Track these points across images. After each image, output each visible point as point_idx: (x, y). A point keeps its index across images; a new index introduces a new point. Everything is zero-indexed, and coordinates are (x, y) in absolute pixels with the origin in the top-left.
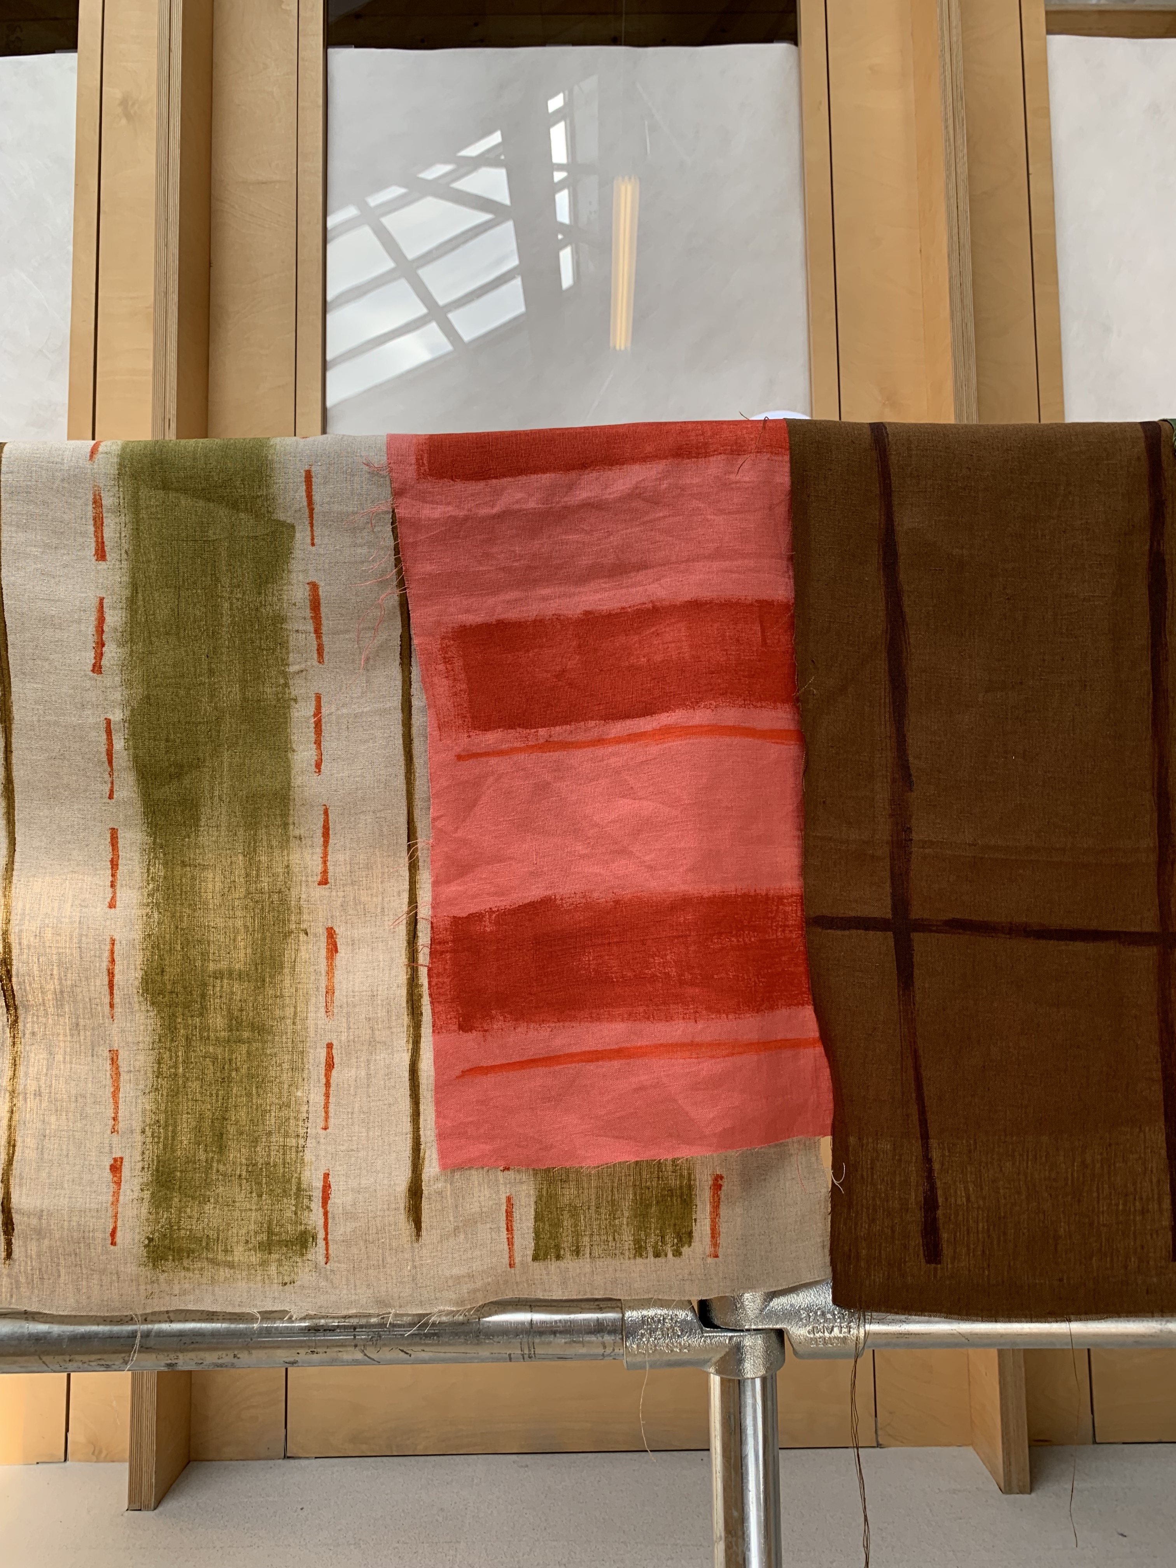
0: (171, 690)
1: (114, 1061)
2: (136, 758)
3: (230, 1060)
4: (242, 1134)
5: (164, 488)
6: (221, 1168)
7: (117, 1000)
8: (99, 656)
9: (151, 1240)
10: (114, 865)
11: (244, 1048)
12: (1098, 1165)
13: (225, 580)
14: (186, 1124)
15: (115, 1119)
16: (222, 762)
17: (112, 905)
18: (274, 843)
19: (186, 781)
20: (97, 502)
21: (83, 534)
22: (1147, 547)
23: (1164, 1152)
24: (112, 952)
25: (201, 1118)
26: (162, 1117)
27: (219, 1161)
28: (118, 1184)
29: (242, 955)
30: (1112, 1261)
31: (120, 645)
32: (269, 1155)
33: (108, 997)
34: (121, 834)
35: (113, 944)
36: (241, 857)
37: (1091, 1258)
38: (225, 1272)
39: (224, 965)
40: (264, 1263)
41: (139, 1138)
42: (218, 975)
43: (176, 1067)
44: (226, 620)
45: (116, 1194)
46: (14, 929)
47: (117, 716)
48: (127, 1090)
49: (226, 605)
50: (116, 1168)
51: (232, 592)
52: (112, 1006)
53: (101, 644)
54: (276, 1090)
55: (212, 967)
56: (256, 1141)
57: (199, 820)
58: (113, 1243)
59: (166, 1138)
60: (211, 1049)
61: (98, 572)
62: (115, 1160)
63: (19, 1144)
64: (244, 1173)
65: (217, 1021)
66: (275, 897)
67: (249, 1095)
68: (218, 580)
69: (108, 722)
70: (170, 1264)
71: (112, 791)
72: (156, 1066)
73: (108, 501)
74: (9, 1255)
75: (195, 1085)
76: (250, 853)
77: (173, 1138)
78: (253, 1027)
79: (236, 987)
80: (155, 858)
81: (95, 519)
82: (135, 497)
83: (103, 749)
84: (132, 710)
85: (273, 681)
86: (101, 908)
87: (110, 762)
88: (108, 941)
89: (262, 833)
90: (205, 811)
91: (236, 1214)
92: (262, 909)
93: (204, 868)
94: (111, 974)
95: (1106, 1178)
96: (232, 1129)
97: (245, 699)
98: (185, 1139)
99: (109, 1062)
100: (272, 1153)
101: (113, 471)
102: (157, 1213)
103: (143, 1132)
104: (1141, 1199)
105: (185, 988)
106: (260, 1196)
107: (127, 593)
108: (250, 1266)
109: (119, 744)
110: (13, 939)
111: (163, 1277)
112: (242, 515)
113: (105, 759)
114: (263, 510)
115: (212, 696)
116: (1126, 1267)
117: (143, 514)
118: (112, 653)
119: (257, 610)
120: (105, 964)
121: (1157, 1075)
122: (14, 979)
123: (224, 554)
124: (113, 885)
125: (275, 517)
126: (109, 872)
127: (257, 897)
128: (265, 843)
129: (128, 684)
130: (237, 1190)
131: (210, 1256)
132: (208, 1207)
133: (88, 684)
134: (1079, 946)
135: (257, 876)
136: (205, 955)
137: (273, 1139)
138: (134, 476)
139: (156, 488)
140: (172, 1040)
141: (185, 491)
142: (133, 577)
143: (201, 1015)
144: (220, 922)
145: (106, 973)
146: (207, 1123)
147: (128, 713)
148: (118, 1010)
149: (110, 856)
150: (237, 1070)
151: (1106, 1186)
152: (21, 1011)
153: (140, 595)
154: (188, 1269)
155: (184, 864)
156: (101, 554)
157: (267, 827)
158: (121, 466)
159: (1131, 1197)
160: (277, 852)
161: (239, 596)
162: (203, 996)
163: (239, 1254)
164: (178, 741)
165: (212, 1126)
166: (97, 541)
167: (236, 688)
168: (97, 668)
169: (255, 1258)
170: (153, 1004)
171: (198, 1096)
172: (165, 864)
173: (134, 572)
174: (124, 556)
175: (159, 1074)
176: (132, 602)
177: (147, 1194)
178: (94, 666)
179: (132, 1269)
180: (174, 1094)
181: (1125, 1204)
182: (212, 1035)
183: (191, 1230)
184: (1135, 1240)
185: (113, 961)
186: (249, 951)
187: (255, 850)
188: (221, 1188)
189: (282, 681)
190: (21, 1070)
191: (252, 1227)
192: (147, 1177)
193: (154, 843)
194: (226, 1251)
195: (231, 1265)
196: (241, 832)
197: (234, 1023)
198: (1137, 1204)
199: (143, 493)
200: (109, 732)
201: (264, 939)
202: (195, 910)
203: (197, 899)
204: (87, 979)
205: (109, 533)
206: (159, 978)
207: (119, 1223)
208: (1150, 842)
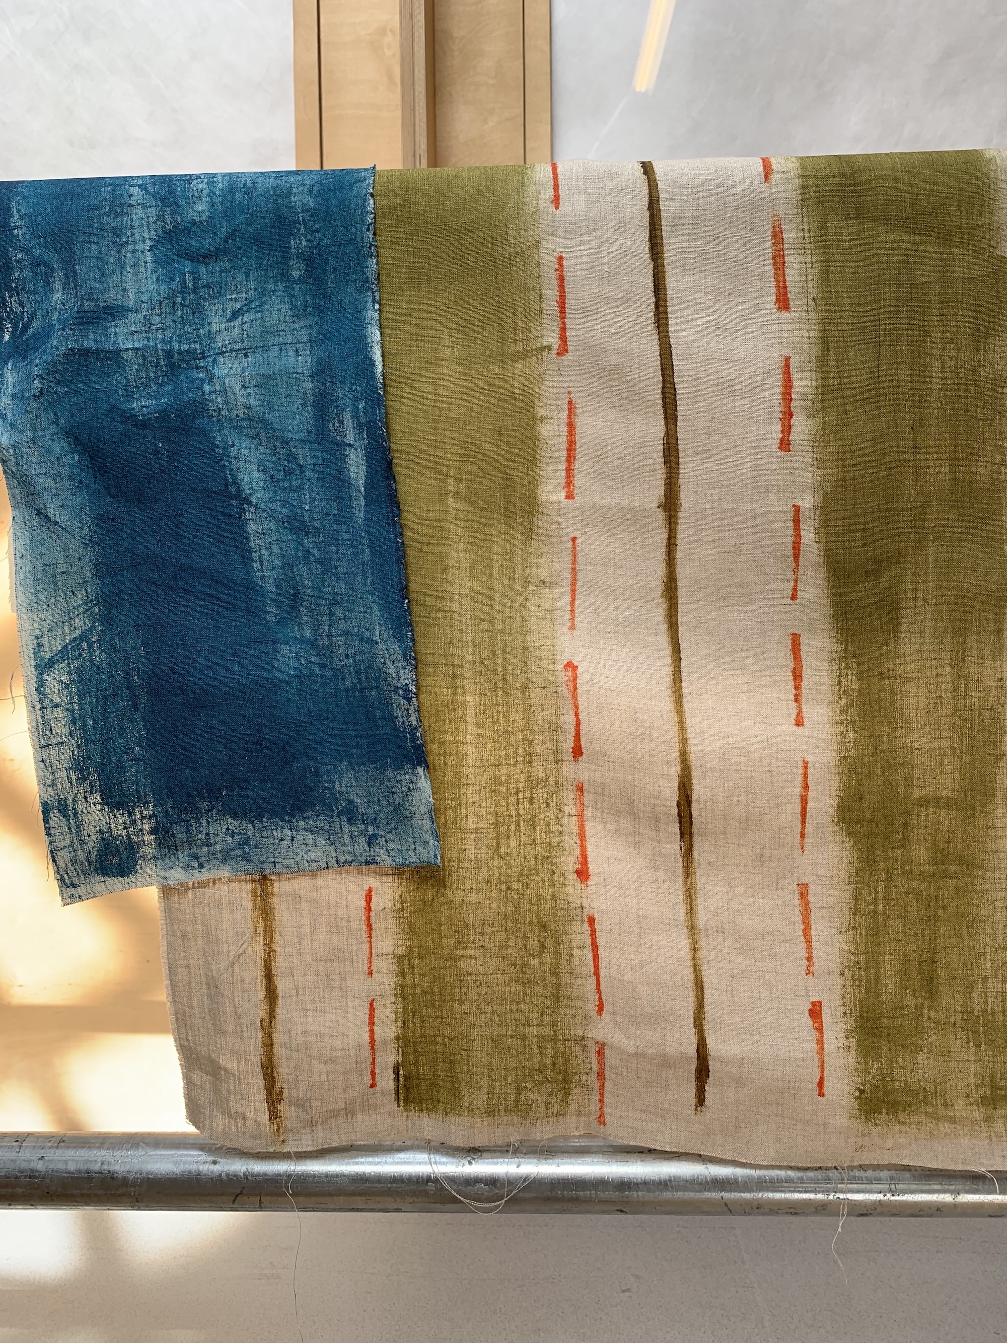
0: (870, 470)
1: (803, 894)
2: (827, 551)
3: (937, 897)
4: (954, 978)
5: (857, 217)
6: (933, 1015)
7: (809, 829)
8: (787, 429)
9: (862, 1092)
10: (797, 676)
11: (951, 884)
13: (937, 335)
14: (889, 966)
15: (809, 959)
16: (927, 556)
17: (799, 723)
18: (986, 652)
19: (884, 581)
20: (777, 237)
21: (761, 277)
24: (805, 776)
25: (906, 961)
26: (862, 957)
27: (930, 1008)
28: (820, 1030)
29: (949, 781)
31: (810, 416)
32: (986, 1002)
33: (800, 826)
34: (804, 640)
35: (806, 768)
36: (947, 668)
38: (945, 1127)
39: (928, 791)
40: (988, 1119)
41: (840, 981)
42: (924, 802)
43: (876, 904)
44: (936, 384)
45: (820, 1042)
46: (694, 749)
47: (807, 502)
48: (821, 929)
49: (937, 365)
50: (815, 1012)
51: (944, 349)
52: (803, 835)
53: (788, 415)
54: (989, 930)
55: (916, 793)
56: (970, 987)
57: (899, 624)
58: (821, 1094)
59: (868, 981)
60: (915, 885)
61: (780, 325)
62: (813, 1004)
63: (706, 985)
64: (959, 1021)
65: (921, 853)
66: (986, 714)
67: (960, 935)
68: (927, 334)
69: (797, 509)
70: (884, 1117)
71: (795, 591)
72: (853, 902)
73: (790, 235)
74: (701, 1100)
75: (896, 924)
76: (958, 662)
77: (877, 982)
78: (962, 860)
79: (943, 816)
80: (847, 668)
81: (774, 258)
82: (823, 227)
83: (789, 541)
84: (824, 496)
85: (988, 458)
86: (788, 727)
87: (796, 557)
88: (800, 764)
89: (972, 639)
90: (907, 615)
91: (953, 1065)
92: (972, 728)
93: (906, 680)
94: (804, 801)
96: (942, 973)
97: (955, 480)
98: (890, 984)
99: (797, 896)
100: (990, 1000)
101: (796, 196)
102: (866, 1063)
103: (842, 974)
105: (886, 817)
106: (978, 1046)
107: (815, 351)
108: (974, 1122)
109: (808, 536)
110: (693, 760)
111: (875, 1131)
112: (956, 251)
113: (791, 554)
114: (984, 243)
115: (917, 478)
117: (833, 251)
118: (802, 425)
119: (974, 371)
120: (798, 790)
122: (694, 805)
123: (935, 301)
124: (797, 699)
125: (998, 252)
126: (791, 684)
127: (966, 714)
128: (975, 652)
129: (820, 463)
130: (953, 1037)
131: (930, 1110)
132: (921, 1057)
133: (774, 464)
135: (966, 689)
136: (908, 780)
137: (990, 985)
138: (821, 203)
139: (848, 217)
140: (871, 875)
141: (885, 219)
142: (824, 331)
143: (903, 846)
144: (924, 743)
145: (798, 800)
146: (913, 967)
147: (819, 499)
148: (808, 840)
149: (792, 666)
150: (944, 908)
152: (696, 839)
153: (832, 354)
154: (904, 1123)
155: (882, 676)
156: (783, 303)
157: (978, 633)
158: (804, 188)
160: (988, 663)
161: (954, 354)
162: (906, 825)
163: (960, 1108)
164: (877, 531)
165: (921, 972)
166: (778, 286)
167: (946, 468)
168: (785, 444)
169: (977, 1114)
170: (849, 834)
171: (901, 936)
172: (860, 676)
173: (824, 324)
174: (812, 305)
175: (855, 911)
176: (822, 362)
177: (853, 1042)
178: (782, 441)
179: (842, 1121)
180: (874, 933)
182: (915, 870)
183: (906, 1082)
185: (806, 787)
186: (957, 775)
187: (963, 660)
188: (934, 1037)
189: (998, 459)
190: (700, 903)
191: (972, 1079)
192: (851, 1024)
193: (845, 651)
194: (946, 1105)
195: (952, 1120)
196: (948, 639)
197: (940, 856)
199: (833, 222)
200: (797, 522)
201: (973, 762)
202: (895, 729)
203: (898, 716)
204: (778, 806)
205: (792, 275)
206: (856, 806)
207: (826, 1073)
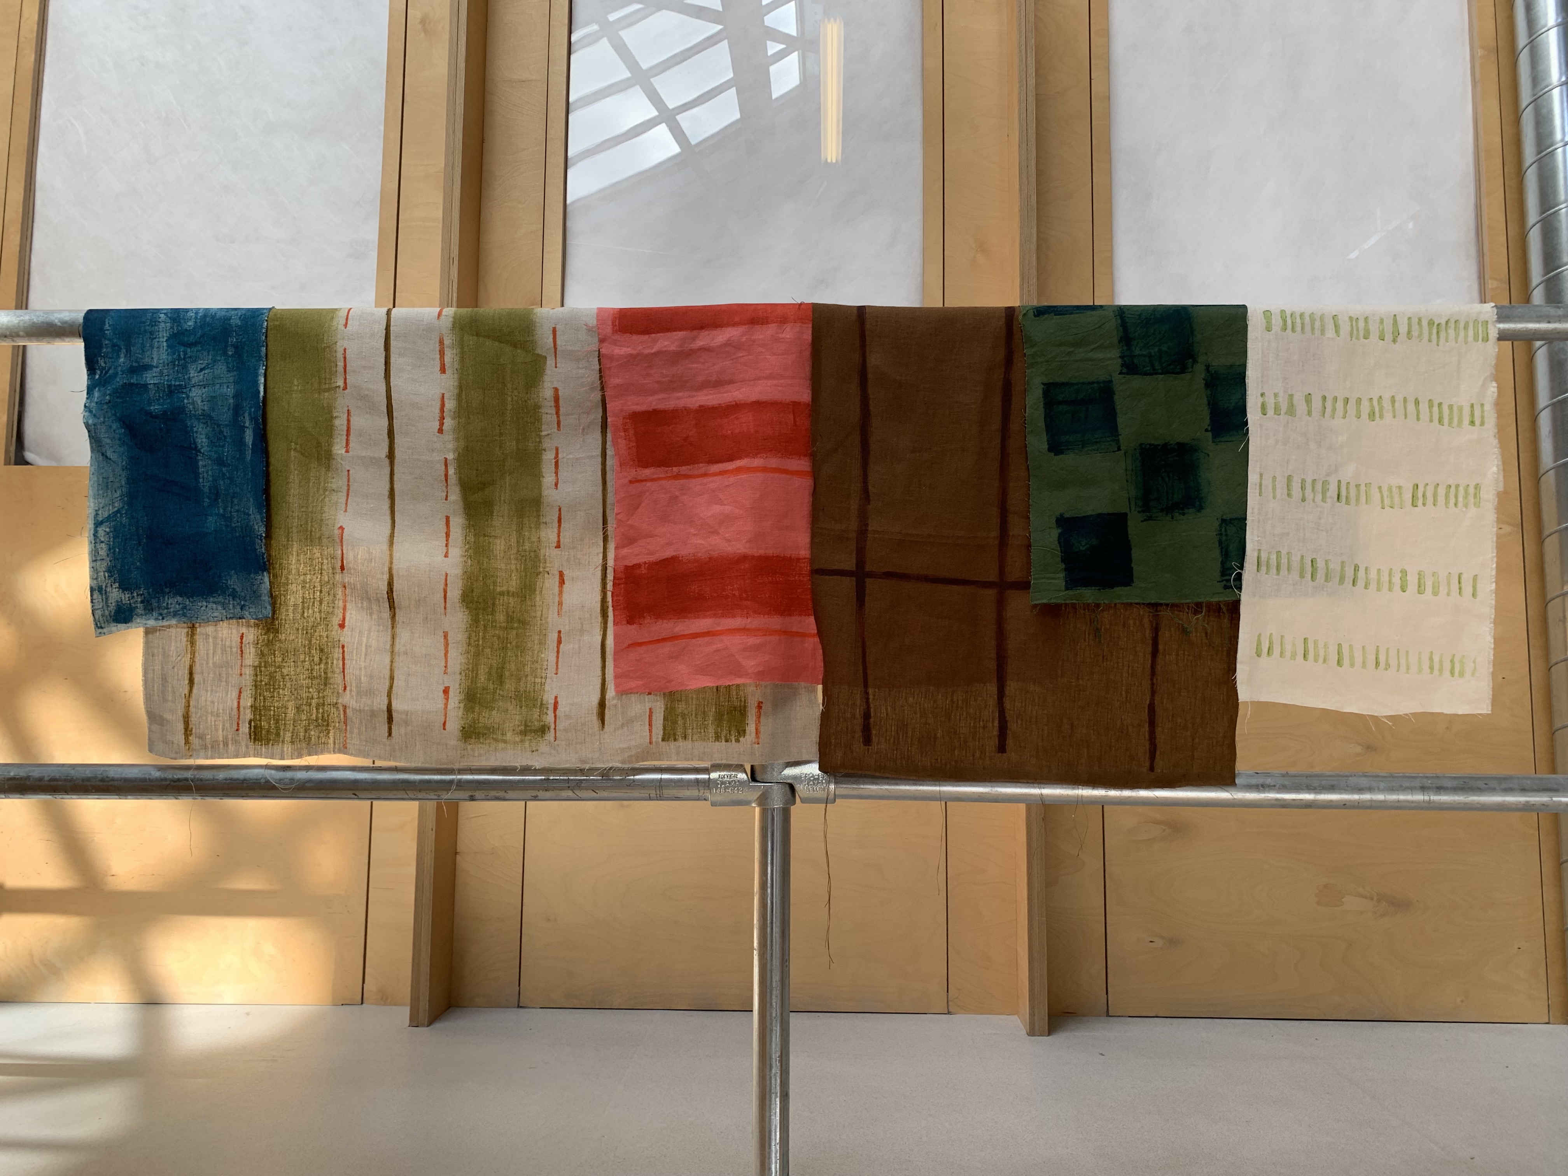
0: (479, 443)
1: (446, 637)
2: (460, 479)
3: (507, 638)
4: (512, 675)
5: (477, 336)
6: (501, 693)
7: (448, 605)
8: (442, 424)
9: (464, 728)
10: (448, 535)
11: (514, 632)
12: (960, 702)
13: (509, 386)
14: (483, 671)
15: (446, 667)
16: (506, 482)
17: (446, 556)
18: (532, 526)
19: (486, 492)
20: (441, 342)
21: (433, 359)
22: (1002, 376)
23: (996, 697)
24: (446, 580)
25: (491, 667)
26: (471, 666)
27: (500, 689)
28: (447, 699)
29: (514, 584)
30: (966, 752)
31: (453, 419)
32: (526, 687)
33: (443, 603)
34: (451, 519)
35: (447, 576)
36: (515, 532)
37: (955, 750)
38: (501, 745)
39: (504, 589)
40: (522, 741)
41: (459, 677)
42: (502, 594)
43: (478, 641)
44: (509, 407)
45: (446, 705)
46: (395, 567)
47: (451, 456)
48: (452, 653)
49: (509, 399)
50: (446, 691)
51: (513, 392)
52: (445, 608)
53: (442, 418)
54: (530, 653)
55: (498, 589)
56: (519, 680)
57: (493, 512)
58: (444, 729)
59: (472, 677)
60: (497, 632)
61: (441, 379)
62: (446, 687)
63: (395, 678)
64: (513, 696)
65: (501, 617)
66: (532, 554)
67: (517, 656)
68: (505, 385)
69: (446, 459)
70: (473, 740)
71: (447, 496)
72: (468, 640)
73: (447, 342)
74: (390, 734)
75: (488, 651)
76: (520, 531)
77: (476, 677)
78: (519, 621)
79: (511, 599)
80: (469, 532)
81: (440, 351)
82: (462, 339)
83: (443, 474)
84: (459, 454)
85: (534, 439)
86: (440, 558)
87: (446, 480)
88: (444, 574)
89: (526, 520)
90: (496, 508)
91: (508, 716)
92: (525, 560)
93: (496, 537)
94: (445, 592)
95: (965, 709)
96: (507, 673)
97: (518, 449)
98: (482, 678)
99: (443, 638)
100: (528, 686)
101: (450, 325)
102: (467, 715)
103: (461, 674)
104: (983, 721)
105: (484, 600)
106: (521, 707)
107: (456, 391)
108: (515, 743)
109: (451, 471)
110: (394, 572)
111: (469, 747)
112: (519, 351)
113: (444, 479)
114: (530, 348)
115: (501, 447)
116: (973, 756)
117: (466, 349)
118: (448, 423)
119: (526, 401)
120: (442, 586)
121: (994, 656)
122: (394, 593)
123: (509, 372)
124: (447, 546)
125: (536, 352)
126: (445, 539)
127: (523, 554)
128: (527, 525)
129: (457, 439)
130: (509, 704)
131: (494, 737)
132: (494, 712)
133: (436, 439)
134: (954, 587)
135: (523, 542)
136: (495, 583)
137: (529, 679)
138: (461, 329)
139: (473, 335)
140: (477, 627)
141: (487, 337)
142: (460, 383)
143: (492, 614)
144: (503, 566)
145: (442, 591)
146: (494, 671)
147: (456, 455)
148: (448, 610)
149: (445, 531)
150: (510, 643)
151: (965, 713)
152: (397, 610)
153: (464, 392)
154: (483, 743)
155: (485, 535)
156: (443, 370)
157: (528, 517)
158: (454, 323)
159: (978, 720)
160: (534, 530)
161: (517, 394)
162: (494, 604)
163: (509, 736)
164: (483, 470)
165: (497, 673)
166: (441, 363)
167: (514, 443)
168: (440, 431)
169: (517, 739)
170: (467, 608)
171: (490, 656)
172: (475, 535)
173: (460, 380)
174: (455, 371)
175: (469, 644)
176: (459, 397)
177: (462, 705)
178: (439, 429)
179: (453, 742)
180: (477, 655)
181: (974, 723)
182: (498, 625)
183: (485, 724)
184: (979, 742)
185: (446, 585)
186: (518, 581)
187: (522, 529)
188: (501, 703)
189: (538, 440)
190: (397, 640)
191: (517, 723)
192: (462, 697)
193: (469, 524)
194: (503, 734)
195: (505, 742)
196: (515, 519)
197: (510, 619)
198: (981, 723)
199: (466, 337)
200: (446, 465)
201: (526, 576)
202: (490, 560)
203: (491, 554)
204: (433, 593)
205: (448, 359)
206: (470, 595)
207: (447, 719)
208: (995, 533)
